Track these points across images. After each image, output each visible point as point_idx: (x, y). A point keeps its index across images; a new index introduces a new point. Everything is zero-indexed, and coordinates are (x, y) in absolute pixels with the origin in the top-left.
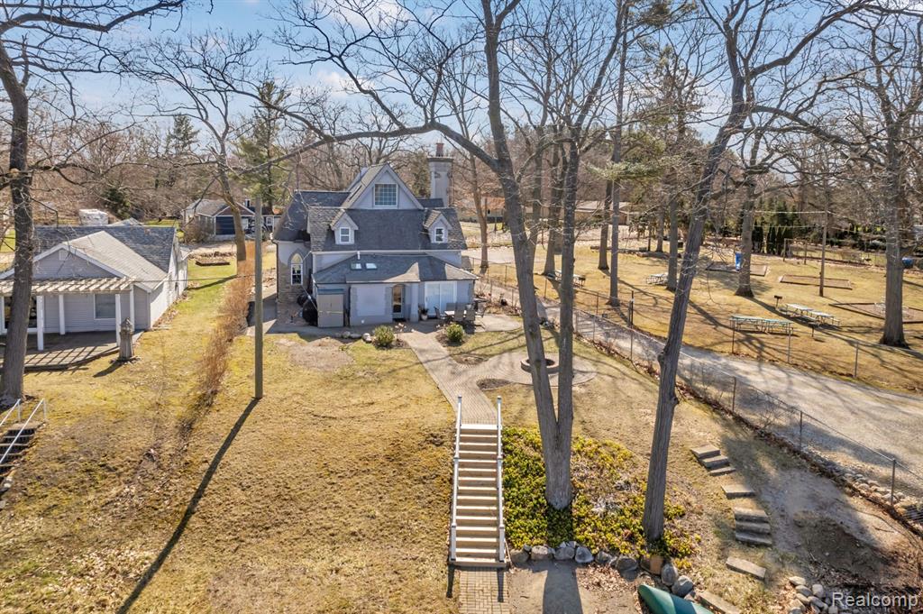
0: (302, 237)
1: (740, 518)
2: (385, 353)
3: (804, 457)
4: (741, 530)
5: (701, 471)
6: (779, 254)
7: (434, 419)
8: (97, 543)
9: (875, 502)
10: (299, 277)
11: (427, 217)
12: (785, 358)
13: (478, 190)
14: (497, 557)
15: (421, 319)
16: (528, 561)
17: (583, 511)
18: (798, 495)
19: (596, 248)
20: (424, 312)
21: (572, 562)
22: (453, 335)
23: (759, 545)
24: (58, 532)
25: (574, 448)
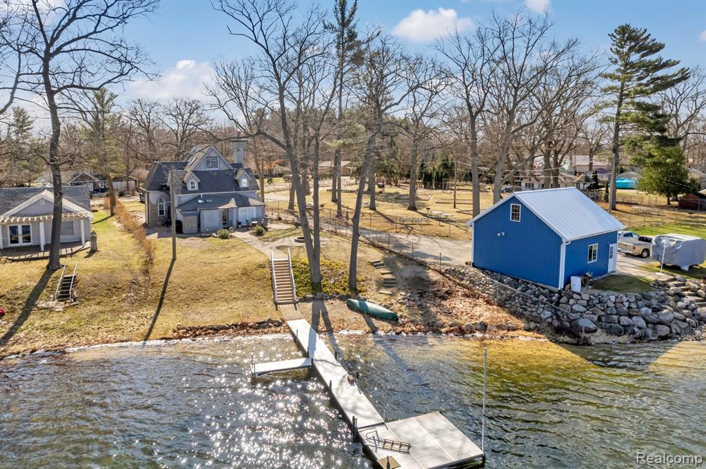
0: (164, 188)
1: (385, 279)
2: (226, 240)
3: (414, 261)
4: (385, 283)
5: (372, 268)
6: (441, 189)
7: (261, 259)
8: (127, 311)
9: (435, 270)
10: (163, 211)
11: (236, 173)
12: (420, 232)
13: (258, 157)
14: (293, 300)
15: (238, 227)
16: (305, 300)
17: (325, 283)
18: (409, 271)
19: (330, 190)
20: (239, 223)
21: (322, 299)
22: (259, 232)
23: (391, 287)
24: (108, 309)
25: (321, 264)
